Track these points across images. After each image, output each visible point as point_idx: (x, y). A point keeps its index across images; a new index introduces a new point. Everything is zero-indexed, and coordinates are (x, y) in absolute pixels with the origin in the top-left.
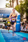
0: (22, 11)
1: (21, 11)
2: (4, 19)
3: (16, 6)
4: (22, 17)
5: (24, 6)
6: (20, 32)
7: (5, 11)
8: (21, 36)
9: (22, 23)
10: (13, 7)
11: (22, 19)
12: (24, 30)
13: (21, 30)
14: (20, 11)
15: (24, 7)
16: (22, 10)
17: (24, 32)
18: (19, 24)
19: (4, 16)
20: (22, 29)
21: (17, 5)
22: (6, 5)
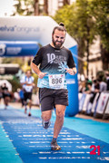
0: (85, 28)
1: (80, 29)
2: (9, 63)
3: (59, 7)
4: (86, 54)
5: (92, 9)
6: (77, 116)
7: (13, 29)
8: (81, 135)
9: (83, 79)
10: (47, 13)
11: (86, 63)
12: (93, 111)
13: (80, 108)
14: (77, 30)
15: (95, 14)
16: (86, 26)
17: (92, 118)
18: (73, 82)
19: (9, 49)
20: (85, 105)
21: (61, 5)
22: (17, 3)
